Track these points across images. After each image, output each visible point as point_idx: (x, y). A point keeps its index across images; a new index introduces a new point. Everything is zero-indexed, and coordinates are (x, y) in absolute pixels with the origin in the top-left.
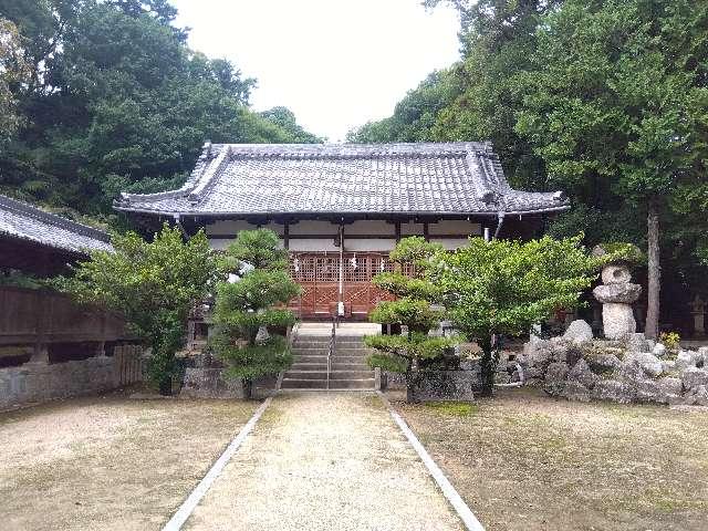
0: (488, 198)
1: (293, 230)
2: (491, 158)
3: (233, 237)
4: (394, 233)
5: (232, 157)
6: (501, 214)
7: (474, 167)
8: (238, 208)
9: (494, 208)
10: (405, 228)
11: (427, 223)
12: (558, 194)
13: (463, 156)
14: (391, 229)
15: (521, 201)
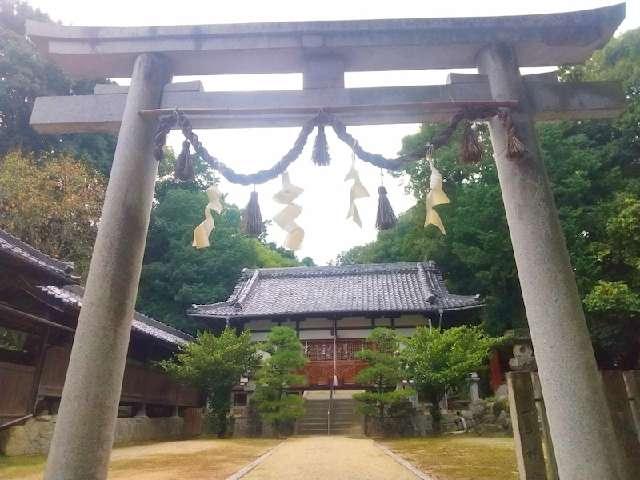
0: (432, 300)
1: (303, 325)
2: (435, 272)
3: (269, 331)
4: (370, 325)
5: (261, 277)
6: (441, 311)
7: (422, 279)
8: (268, 311)
9: (435, 307)
10: (378, 321)
11: (393, 317)
12: (478, 296)
13: (415, 272)
14: (368, 323)
15: (453, 301)
